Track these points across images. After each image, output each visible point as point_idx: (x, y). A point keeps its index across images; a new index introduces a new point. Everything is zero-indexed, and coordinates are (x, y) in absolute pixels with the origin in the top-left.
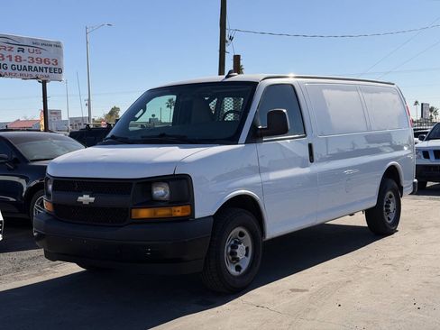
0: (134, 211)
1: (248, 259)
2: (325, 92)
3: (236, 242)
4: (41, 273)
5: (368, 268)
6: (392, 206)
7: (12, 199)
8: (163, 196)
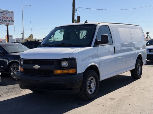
0: (55, 71)
1: (94, 88)
2: (118, 28)
3: (90, 82)
4: (17, 94)
5: (135, 91)
6: (140, 69)
7: (3, 67)
8: (66, 65)
